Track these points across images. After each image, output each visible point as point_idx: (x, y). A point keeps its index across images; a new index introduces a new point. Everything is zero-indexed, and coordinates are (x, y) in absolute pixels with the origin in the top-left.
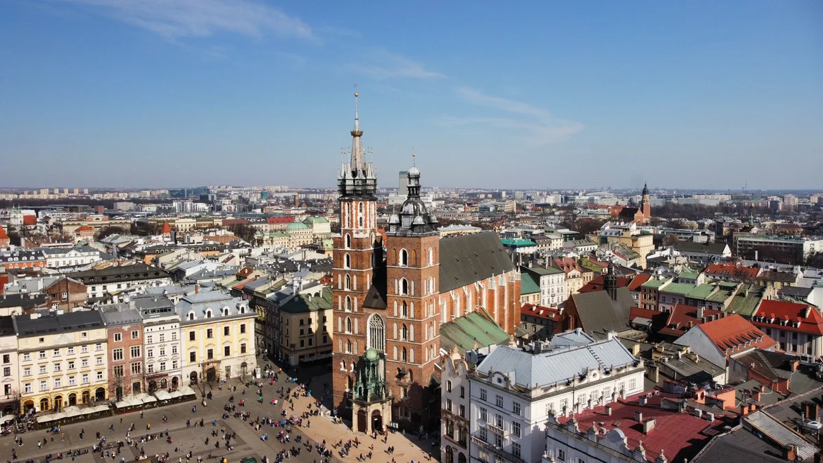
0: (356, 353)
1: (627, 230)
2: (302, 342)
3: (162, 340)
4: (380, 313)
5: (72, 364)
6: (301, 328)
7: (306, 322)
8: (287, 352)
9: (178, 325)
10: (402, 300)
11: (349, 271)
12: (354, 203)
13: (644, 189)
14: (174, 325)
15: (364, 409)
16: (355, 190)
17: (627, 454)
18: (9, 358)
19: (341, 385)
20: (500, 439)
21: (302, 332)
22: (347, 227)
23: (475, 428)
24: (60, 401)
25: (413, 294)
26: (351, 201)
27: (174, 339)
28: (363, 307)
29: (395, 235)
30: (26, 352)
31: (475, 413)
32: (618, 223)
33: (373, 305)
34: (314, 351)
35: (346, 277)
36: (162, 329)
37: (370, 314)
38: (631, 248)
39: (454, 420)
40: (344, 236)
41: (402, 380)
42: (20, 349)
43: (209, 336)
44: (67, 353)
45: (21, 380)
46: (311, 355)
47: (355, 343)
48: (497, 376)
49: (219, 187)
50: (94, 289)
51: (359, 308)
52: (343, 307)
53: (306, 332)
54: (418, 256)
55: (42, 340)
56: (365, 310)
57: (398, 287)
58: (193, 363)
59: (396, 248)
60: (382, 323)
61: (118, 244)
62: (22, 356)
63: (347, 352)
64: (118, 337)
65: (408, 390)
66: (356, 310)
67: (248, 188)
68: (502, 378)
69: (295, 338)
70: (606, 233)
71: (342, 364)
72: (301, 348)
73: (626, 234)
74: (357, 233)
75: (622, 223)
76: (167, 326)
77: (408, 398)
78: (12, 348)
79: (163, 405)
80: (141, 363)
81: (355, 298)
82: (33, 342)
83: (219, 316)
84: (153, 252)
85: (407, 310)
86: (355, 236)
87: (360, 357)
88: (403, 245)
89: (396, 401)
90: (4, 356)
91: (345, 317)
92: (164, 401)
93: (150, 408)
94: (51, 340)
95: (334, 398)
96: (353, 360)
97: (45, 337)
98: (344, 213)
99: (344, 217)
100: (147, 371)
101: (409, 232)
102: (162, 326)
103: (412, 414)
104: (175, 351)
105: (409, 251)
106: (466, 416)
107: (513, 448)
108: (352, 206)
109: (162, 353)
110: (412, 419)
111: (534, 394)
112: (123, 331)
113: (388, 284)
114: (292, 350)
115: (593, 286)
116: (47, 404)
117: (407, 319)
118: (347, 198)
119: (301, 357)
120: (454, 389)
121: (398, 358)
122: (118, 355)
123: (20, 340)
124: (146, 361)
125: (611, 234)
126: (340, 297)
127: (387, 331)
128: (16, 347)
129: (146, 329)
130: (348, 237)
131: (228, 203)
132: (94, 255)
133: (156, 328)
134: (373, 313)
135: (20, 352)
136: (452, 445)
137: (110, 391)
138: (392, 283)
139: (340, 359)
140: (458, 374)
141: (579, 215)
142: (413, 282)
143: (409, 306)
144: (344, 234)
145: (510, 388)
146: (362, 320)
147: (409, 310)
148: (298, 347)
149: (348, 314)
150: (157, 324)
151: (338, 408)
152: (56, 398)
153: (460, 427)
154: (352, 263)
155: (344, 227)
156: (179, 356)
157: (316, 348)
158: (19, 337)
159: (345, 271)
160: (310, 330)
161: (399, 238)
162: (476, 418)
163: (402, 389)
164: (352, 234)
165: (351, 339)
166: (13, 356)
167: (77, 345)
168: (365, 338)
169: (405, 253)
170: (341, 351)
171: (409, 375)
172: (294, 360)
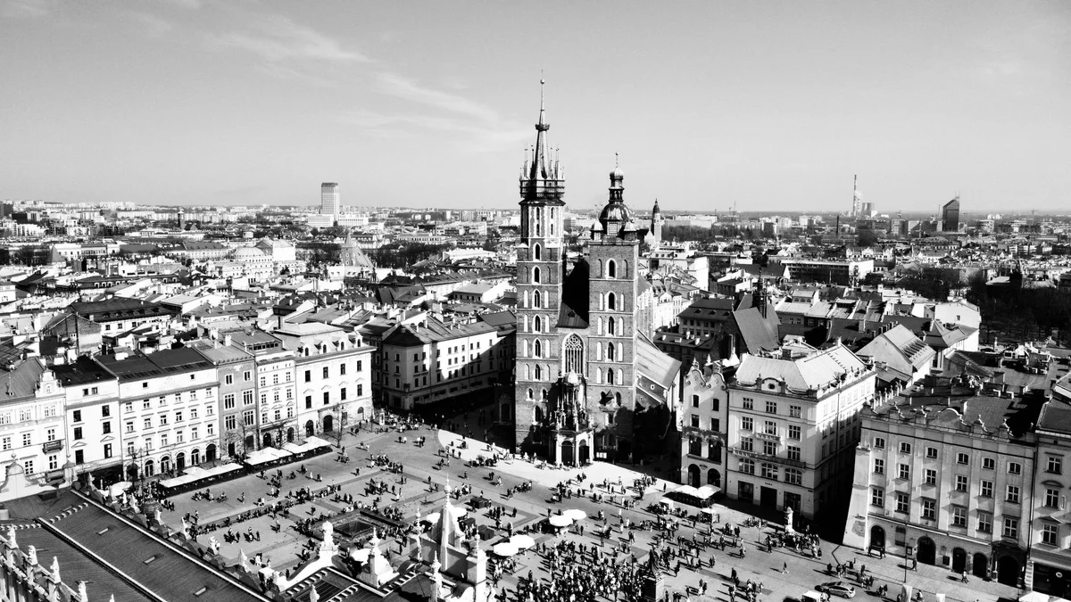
0: (547, 379)
1: (681, 251)
2: (417, 381)
3: (276, 382)
4: (579, 332)
5: (179, 416)
6: (416, 364)
7: (420, 357)
8: (397, 395)
9: (292, 362)
10: (608, 316)
11: (539, 287)
12: (546, 208)
13: (655, 207)
14: (288, 362)
15: (571, 439)
16: (545, 193)
17: (964, 428)
18: (108, 410)
19: (525, 417)
20: (770, 446)
21: (416, 368)
22: (535, 236)
23: (735, 439)
24: (167, 463)
25: (622, 309)
26: (542, 205)
27: (288, 379)
28: (557, 326)
29: (602, 244)
30: (129, 402)
31: (735, 423)
32: (668, 243)
33: (571, 324)
34: (428, 392)
35: (534, 294)
36: (275, 368)
37: (565, 335)
38: (686, 272)
39: (702, 436)
40: (532, 246)
41: (608, 406)
42: (121, 398)
43: (324, 377)
44: (174, 401)
45: (123, 438)
46: (426, 397)
47: (546, 368)
48: (767, 383)
49: (23, 203)
50: (108, 327)
51: (551, 328)
52: (530, 328)
53: (420, 369)
54: (629, 266)
55: (145, 385)
56: (560, 330)
57: (604, 302)
58: (309, 410)
59: (601, 258)
60: (582, 343)
61: (11, 276)
62: (124, 405)
63: (535, 380)
64: (229, 380)
65: (615, 415)
66: (547, 330)
67: (73, 205)
68: (776, 384)
69: (409, 377)
70: (657, 255)
71: (528, 393)
72: (416, 389)
73: (680, 256)
74: (549, 242)
75: (674, 244)
76: (281, 365)
77: (614, 424)
78: (113, 396)
79: (300, 459)
80: (254, 411)
81: (547, 317)
82: (134, 388)
83: (335, 351)
84: (90, 285)
85: (615, 327)
86: (547, 246)
87: (553, 384)
88: (609, 255)
89: (598, 430)
90: (104, 407)
91: (532, 340)
92: (299, 454)
93: (285, 464)
94: (157, 384)
95: (517, 434)
96: (543, 388)
97: (151, 382)
98: (533, 219)
99: (532, 224)
100: (261, 423)
101: (619, 241)
102: (275, 365)
103: (619, 442)
104: (289, 395)
105: (618, 261)
106: (722, 429)
107: (789, 453)
108: (543, 211)
109: (277, 398)
110: (618, 448)
111: (819, 394)
112: (236, 373)
113: (591, 298)
114: (407, 391)
115: (695, 310)
116: (151, 467)
117: (615, 336)
118: (537, 202)
119: (416, 399)
120: (702, 404)
121: (603, 382)
122: (230, 402)
123: (122, 385)
124: (260, 408)
125: (663, 256)
126: (526, 317)
127: (588, 352)
128: (116, 395)
129: (259, 368)
130: (538, 247)
131: (73, 224)
132: (8, 290)
133: (269, 367)
134: (570, 332)
135: (121, 402)
136: (698, 463)
137: (221, 448)
138: (595, 297)
139: (526, 388)
140: (710, 386)
141: (580, 237)
142: (622, 296)
143: (618, 322)
144: (532, 243)
145: (787, 392)
146: (556, 342)
147: (617, 328)
148: (413, 388)
149: (537, 336)
150: (271, 362)
151: (522, 445)
152: (164, 459)
153: (710, 442)
154: (543, 277)
155: (532, 235)
156: (294, 401)
157: (431, 387)
158: (121, 381)
159: (534, 287)
160: (424, 366)
161: (605, 248)
162: (737, 429)
163: (607, 415)
164: (543, 243)
165: (541, 365)
166: (113, 407)
167: (185, 390)
168: (559, 362)
169: (612, 264)
170: (526, 379)
171: (615, 400)
172: (408, 402)
